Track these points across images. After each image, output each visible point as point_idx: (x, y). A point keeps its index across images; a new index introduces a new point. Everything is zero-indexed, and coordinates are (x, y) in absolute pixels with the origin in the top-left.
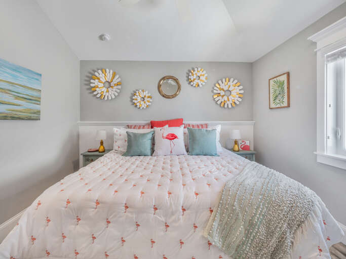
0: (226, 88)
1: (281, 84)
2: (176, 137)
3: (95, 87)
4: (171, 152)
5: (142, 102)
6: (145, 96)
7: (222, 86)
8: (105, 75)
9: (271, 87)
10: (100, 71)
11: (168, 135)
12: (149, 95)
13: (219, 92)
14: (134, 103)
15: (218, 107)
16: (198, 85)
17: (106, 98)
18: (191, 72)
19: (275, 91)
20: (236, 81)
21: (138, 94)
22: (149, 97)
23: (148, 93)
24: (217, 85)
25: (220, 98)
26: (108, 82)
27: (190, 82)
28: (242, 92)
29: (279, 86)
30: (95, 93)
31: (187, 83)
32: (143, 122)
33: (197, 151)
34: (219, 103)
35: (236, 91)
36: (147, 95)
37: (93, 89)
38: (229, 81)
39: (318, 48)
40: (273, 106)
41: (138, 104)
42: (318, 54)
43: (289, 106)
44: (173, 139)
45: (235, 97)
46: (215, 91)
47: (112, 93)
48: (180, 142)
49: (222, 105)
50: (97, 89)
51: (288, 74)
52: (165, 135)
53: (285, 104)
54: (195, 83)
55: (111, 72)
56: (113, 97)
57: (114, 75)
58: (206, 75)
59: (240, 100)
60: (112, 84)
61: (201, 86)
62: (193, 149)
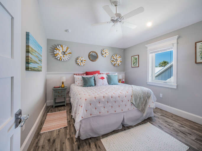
0: (116, 58)
1: (136, 59)
2: (104, 78)
3: (56, 54)
4: (103, 84)
5: (81, 63)
6: (83, 60)
7: (114, 57)
8: (63, 48)
9: (132, 59)
10: (60, 46)
11: (101, 78)
12: (85, 59)
13: (113, 60)
14: (78, 63)
15: (113, 66)
16: (106, 56)
17: (63, 60)
18: (102, 50)
19: (134, 61)
20: (119, 56)
21: (79, 59)
22: (84, 61)
23: (84, 59)
24: (113, 57)
25: (114, 62)
26: (64, 52)
27: (102, 54)
28: (121, 60)
29: (135, 60)
30: (57, 57)
31: (101, 55)
32: (82, 73)
33: (112, 83)
34: (113, 64)
35: (119, 60)
36: (84, 60)
37: (56, 55)
38: (117, 56)
39: (148, 49)
40: (133, 66)
41: (79, 64)
42: (148, 51)
43: (139, 67)
44: (103, 79)
45: (119, 62)
46: (112, 59)
47: (66, 58)
48: (105, 80)
49: (114, 65)
50: (58, 55)
51: (139, 56)
52: (100, 77)
53: (137, 66)
54: (104, 55)
55: (66, 47)
56: (67, 60)
57: (68, 48)
58: (109, 52)
59: (121, 63)
60: (66, 53)
61: (106, 57)
62: (111, 82)
